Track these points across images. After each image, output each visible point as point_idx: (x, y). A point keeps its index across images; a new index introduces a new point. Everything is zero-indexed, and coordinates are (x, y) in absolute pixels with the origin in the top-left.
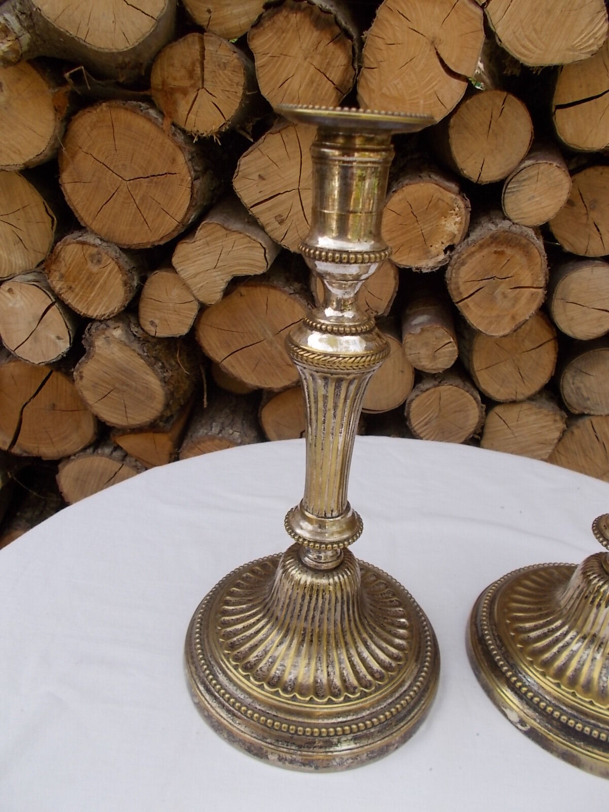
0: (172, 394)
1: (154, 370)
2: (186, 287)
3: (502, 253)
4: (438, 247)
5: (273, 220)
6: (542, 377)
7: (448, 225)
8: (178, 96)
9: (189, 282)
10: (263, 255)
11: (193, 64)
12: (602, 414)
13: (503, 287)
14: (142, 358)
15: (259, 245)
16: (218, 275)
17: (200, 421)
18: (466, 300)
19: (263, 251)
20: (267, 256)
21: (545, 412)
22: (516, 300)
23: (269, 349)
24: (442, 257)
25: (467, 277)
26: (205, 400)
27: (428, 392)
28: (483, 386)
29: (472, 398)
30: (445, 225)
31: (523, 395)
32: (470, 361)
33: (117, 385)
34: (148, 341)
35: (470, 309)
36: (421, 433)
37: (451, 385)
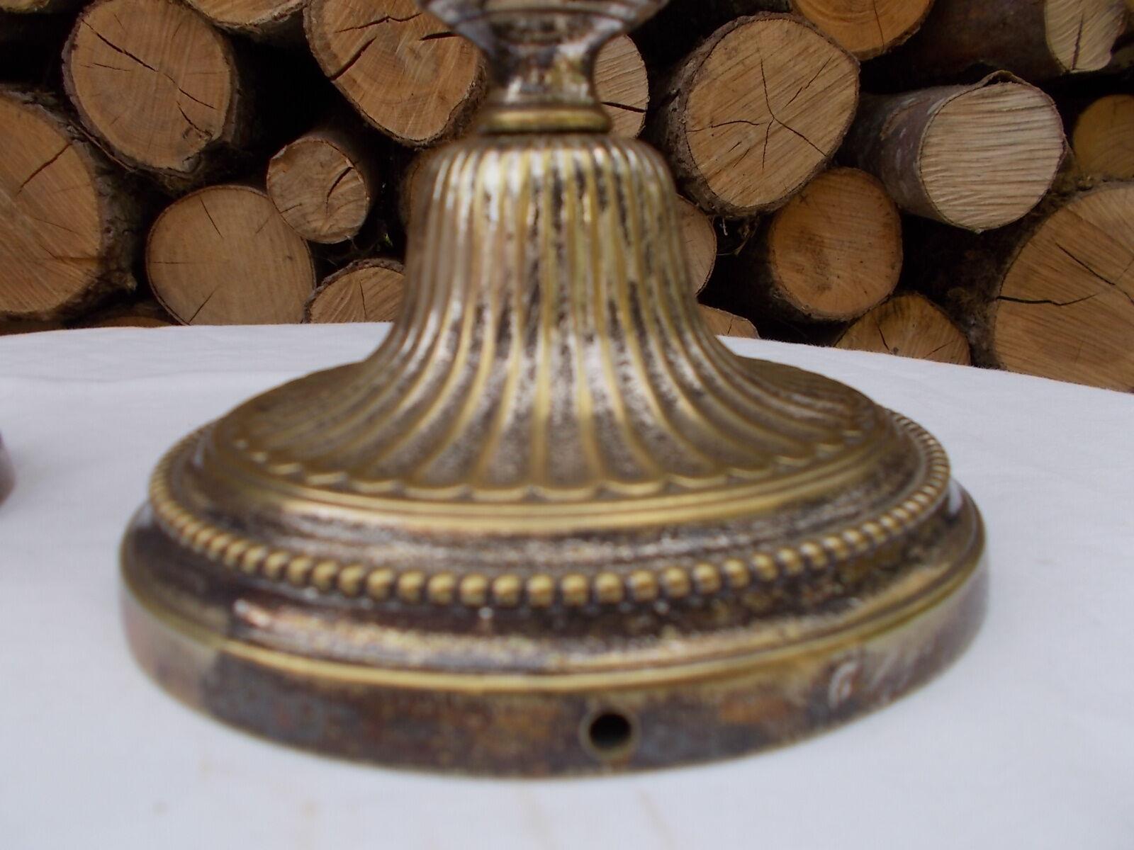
25: (338, 23)
35: (359, 86)
37: (377, 266)
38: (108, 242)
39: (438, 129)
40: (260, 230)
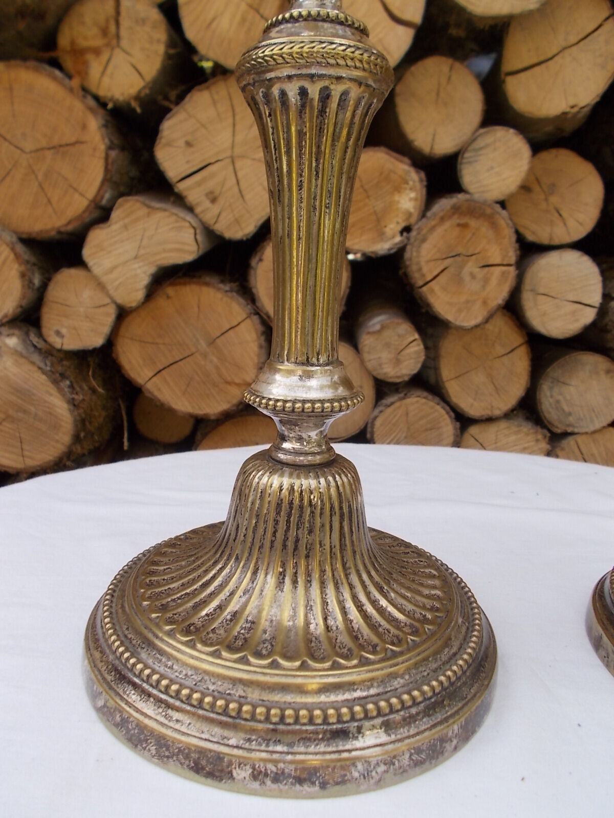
0: (83, 421)
1: (60, 390)
2: (101, 286)
3: (464, 226)
4: (393, 228)
5: (203, 198)
6: (516, 390)
7: (402, 201)
8: (90, 57)
9: (104, 279)
10: (192, 236)
11: (107, 21)
12: (587, 430)
13: (471, 267)
14: (43, 373)
15: (187, 224)
16: (139, 267)
19: (192, 231)
20: (197, 237)
21: (525, 430)
22: (486, 281)
23: (203, 363)
24: (398, 239)
26: (125, 440)
27: (392, 407)
29: (443, 413)
30: (398, 202)
31: (500, 409)
32: (437, 369)
33: (11, 412)
34: (52, 355)
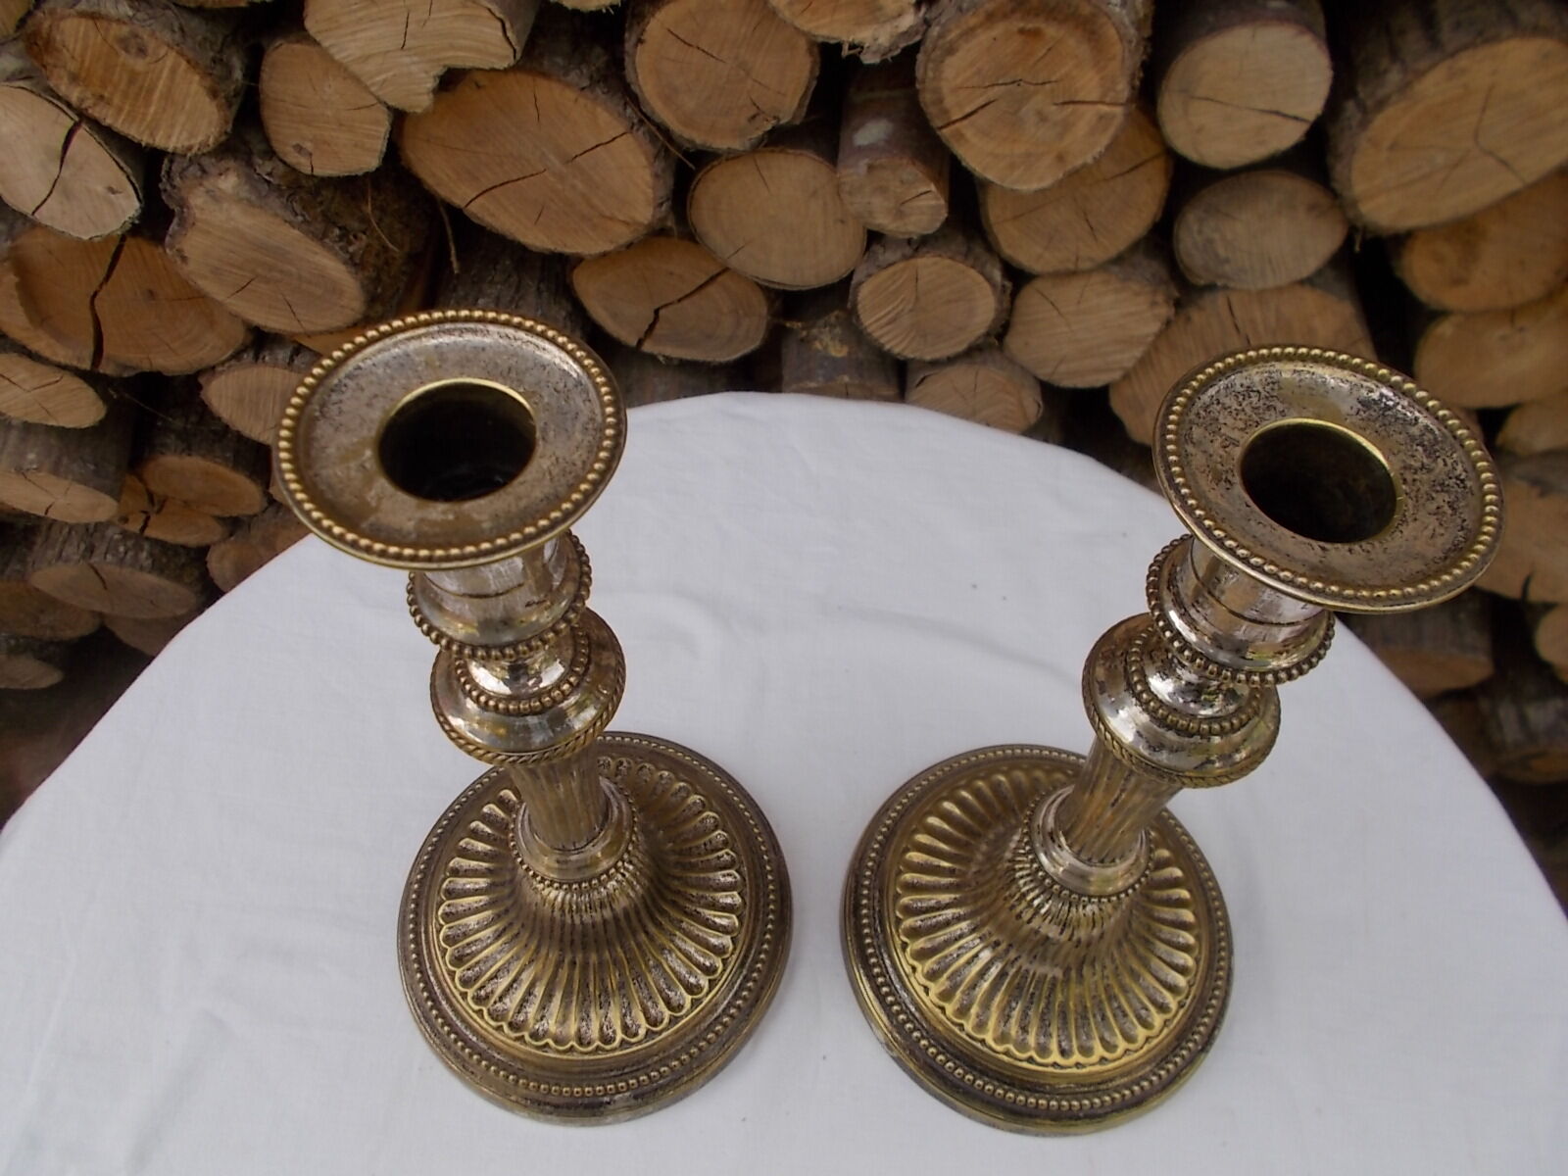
1: (327, 246)
2: (353, 79)
3: (1036, 34)
10: (500, 34)
12: (1251, 287)
13: (1039, 101)
14: (294, 227)
15: (487, 14)
16: (414, 63)
17: (455, 290)
18: (957, 125)
19: (499, 24)
20: (509, 34)
21: (1135, 287)
22: (1066, 126)
23: (560, 187)
25: (959, 80)
26: (453, 259)
27: (891, 270)
28: (1008, 251)
29: (981, 279)
31: (1091, 259)
33: (259, 271)
34: (300, 189)
35: (967, 140)
36: (882, 336)
37: (940, 256)
38: (658, 216)
39: (1046, 183)
40: (814, 194)
